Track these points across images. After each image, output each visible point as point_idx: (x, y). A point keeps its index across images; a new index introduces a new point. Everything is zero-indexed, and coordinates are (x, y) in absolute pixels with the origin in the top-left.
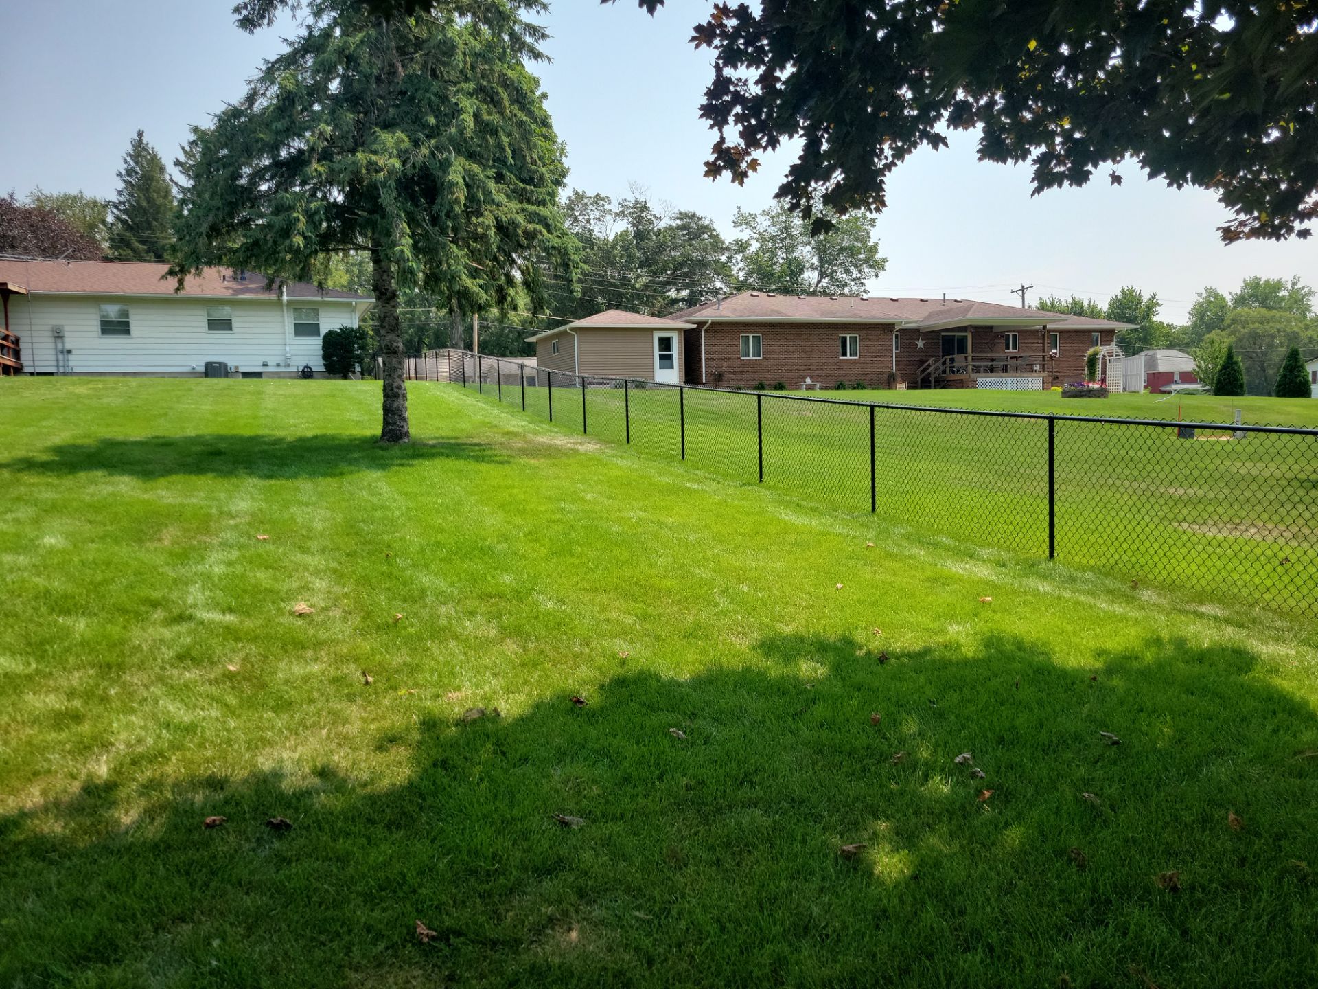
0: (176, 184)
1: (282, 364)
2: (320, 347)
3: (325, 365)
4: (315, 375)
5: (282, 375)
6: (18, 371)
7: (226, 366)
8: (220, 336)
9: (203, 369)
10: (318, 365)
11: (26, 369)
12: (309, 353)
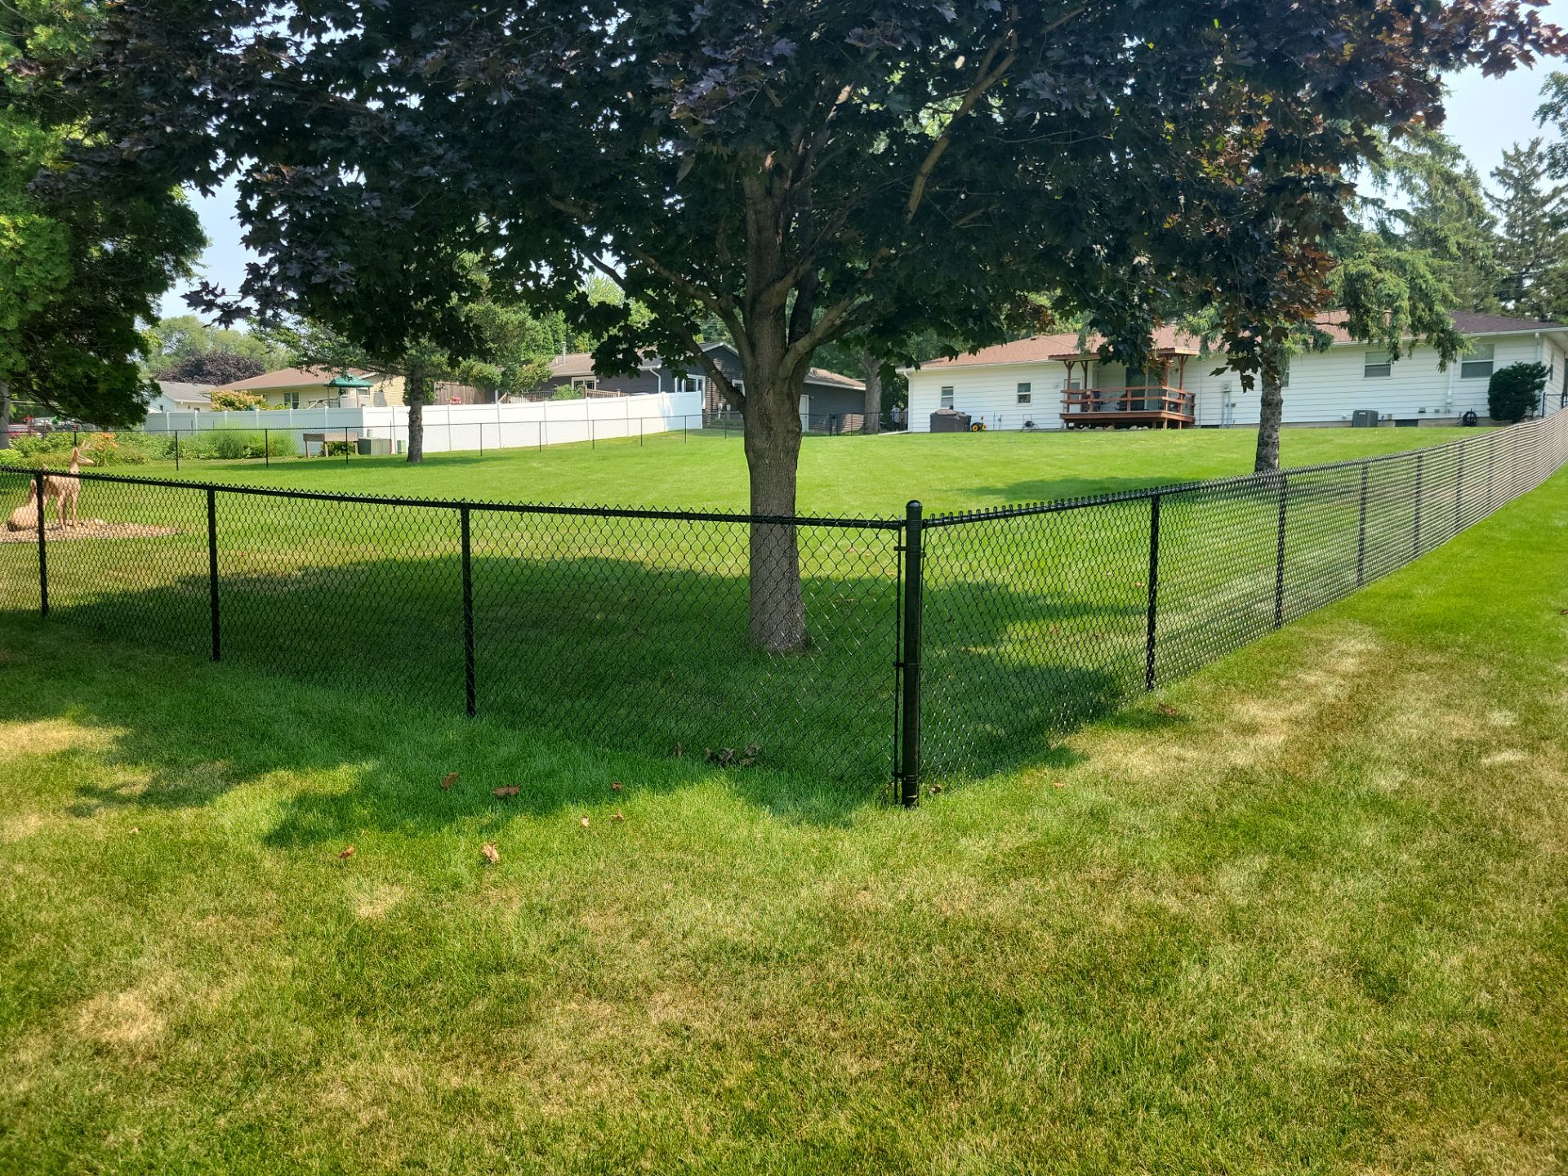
0: (1491, 197)
1: (1442, 410)
2: (1487, 389)
3: (1490, 410)
4: (1479, 421)
5: (1441, 422)
6: (1187, 424)
7: (1375, 414)
8: (1378, 382)
9: (1351, 418)
10: (1483, 410)
11: (1197, 423)
12: (1475, 396)
